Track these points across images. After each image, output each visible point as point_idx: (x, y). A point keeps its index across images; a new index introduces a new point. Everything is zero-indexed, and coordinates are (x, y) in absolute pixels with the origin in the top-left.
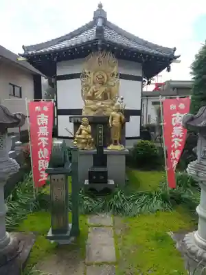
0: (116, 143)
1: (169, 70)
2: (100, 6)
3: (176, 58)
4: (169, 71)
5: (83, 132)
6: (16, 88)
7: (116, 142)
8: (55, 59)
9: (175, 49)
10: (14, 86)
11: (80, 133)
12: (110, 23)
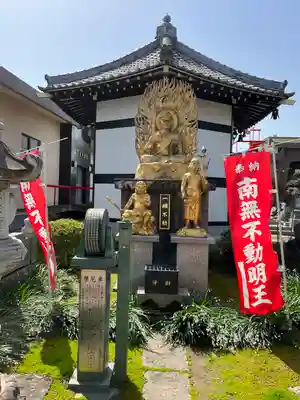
0: (192, 225)
1: (275, 116)
2: (167, 19)
3: (287, 96)
4: (275, 118)
5: (137, 205)
6: (32, 140)
7: (192, 222)
8: (95, 98)
9: (286, 83)
10: (29, 138)
11: (132, 207)
12: (181, 44)
